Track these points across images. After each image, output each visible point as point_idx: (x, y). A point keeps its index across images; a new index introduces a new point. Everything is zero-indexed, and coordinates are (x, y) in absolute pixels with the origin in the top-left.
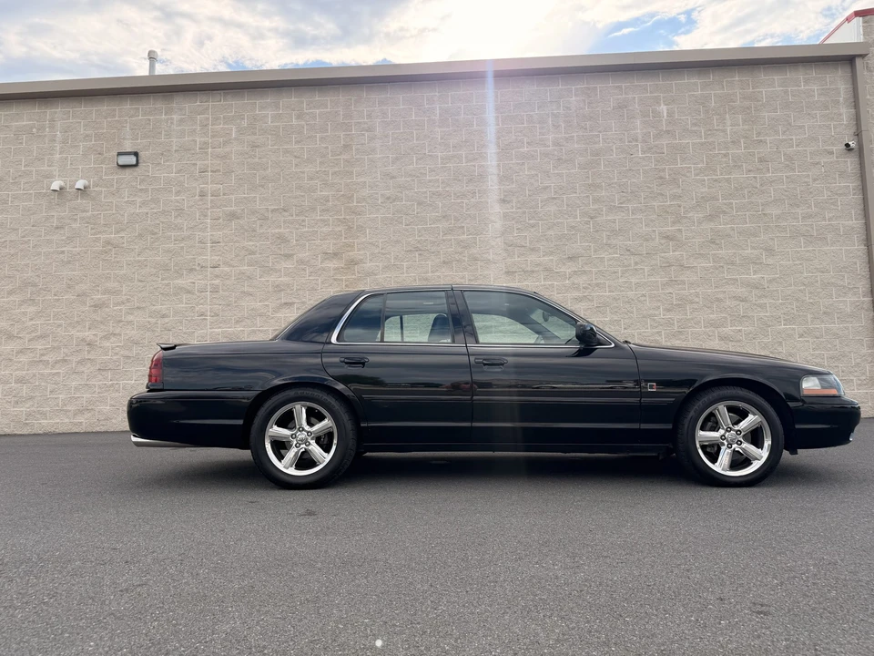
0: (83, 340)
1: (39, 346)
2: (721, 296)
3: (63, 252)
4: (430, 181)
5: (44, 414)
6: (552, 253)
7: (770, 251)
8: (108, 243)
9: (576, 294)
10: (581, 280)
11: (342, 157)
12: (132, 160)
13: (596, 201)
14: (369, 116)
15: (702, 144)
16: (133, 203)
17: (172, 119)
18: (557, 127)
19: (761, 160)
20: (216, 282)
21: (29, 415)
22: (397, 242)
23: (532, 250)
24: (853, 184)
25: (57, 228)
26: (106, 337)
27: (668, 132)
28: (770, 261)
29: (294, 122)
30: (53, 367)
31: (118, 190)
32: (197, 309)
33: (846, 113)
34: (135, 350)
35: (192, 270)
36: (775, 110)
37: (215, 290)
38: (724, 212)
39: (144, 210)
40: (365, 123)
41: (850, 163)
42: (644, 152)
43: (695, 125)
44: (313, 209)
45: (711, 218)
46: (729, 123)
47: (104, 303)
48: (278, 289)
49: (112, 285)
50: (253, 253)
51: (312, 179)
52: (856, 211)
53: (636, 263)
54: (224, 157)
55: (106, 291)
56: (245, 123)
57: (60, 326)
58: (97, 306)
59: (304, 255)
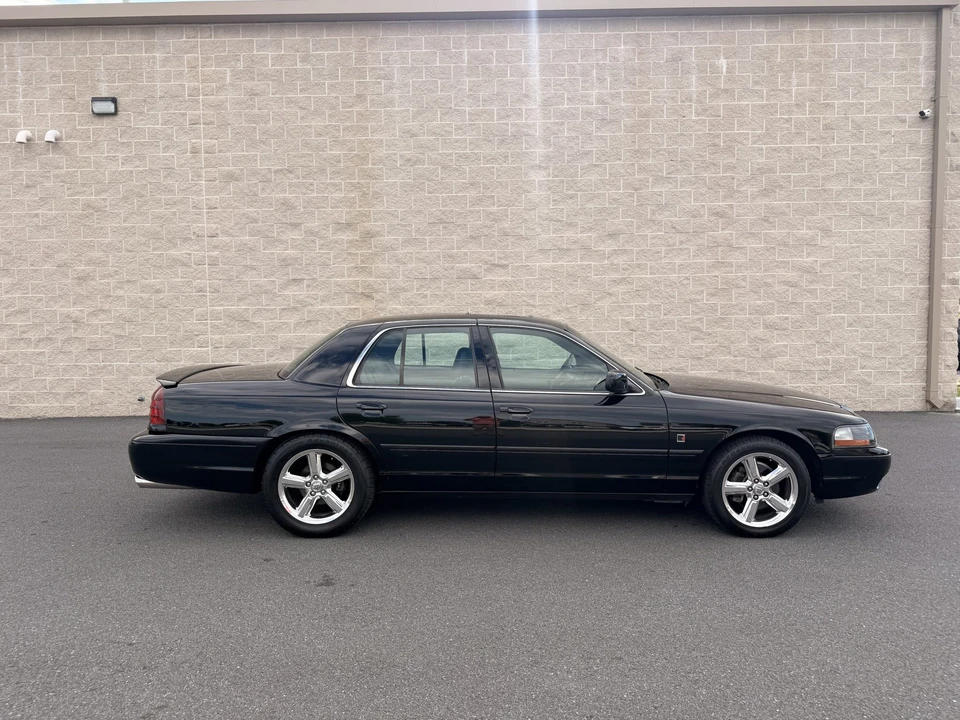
0: (68, 316)
1: (19, 322)
2: (770, 280)
3: (37, 215)
4: (457, 141)
5: (31, 398)
6: (590, 229)
7: (826, 231)
8: (88, 206)
9: (616, 276)
10: (621, 260)
11: (356, 109)
12: (109, 107)
13: (642, 169)
14: (386, 61)
15: (763, 107)
16: (114, 159)
17: (154, 58)
18: (601, 80)
19: (827, 127)
20: (215, 253)
21: (13, 398)
22: (420, 212)
23: (570, 225)
24: (922, 158)
25: (28, 186)
26: (94, 314)
27: (726, 91)
28: (826, 243)
29: (299, 66)
30: (37, 346)
31: (96, 143)
32: (195, 284)
33: (924, 74)
34: (128, 329)
35: (186, 240)
36: (847, 68)
37: (214, 263)
38: (781, 187)
39: (128, 168)
40: (382, 69)
41: (923, 134)
42: (698, 114)
43: (756, 83)
44: (322, 171)
45: (765, 193)
46: (794, 81)
47: (89, 275)
48: (285, 263)
49: (96, 254)
50: (255, 221)
51: (321, 135)
52: (923, 189)
53: (681, 243)
54: (219, 106)
55: (90, 262)
56: (241, 66)
57: (40, 300)
58: (82, 279)
59: (314, 224)
